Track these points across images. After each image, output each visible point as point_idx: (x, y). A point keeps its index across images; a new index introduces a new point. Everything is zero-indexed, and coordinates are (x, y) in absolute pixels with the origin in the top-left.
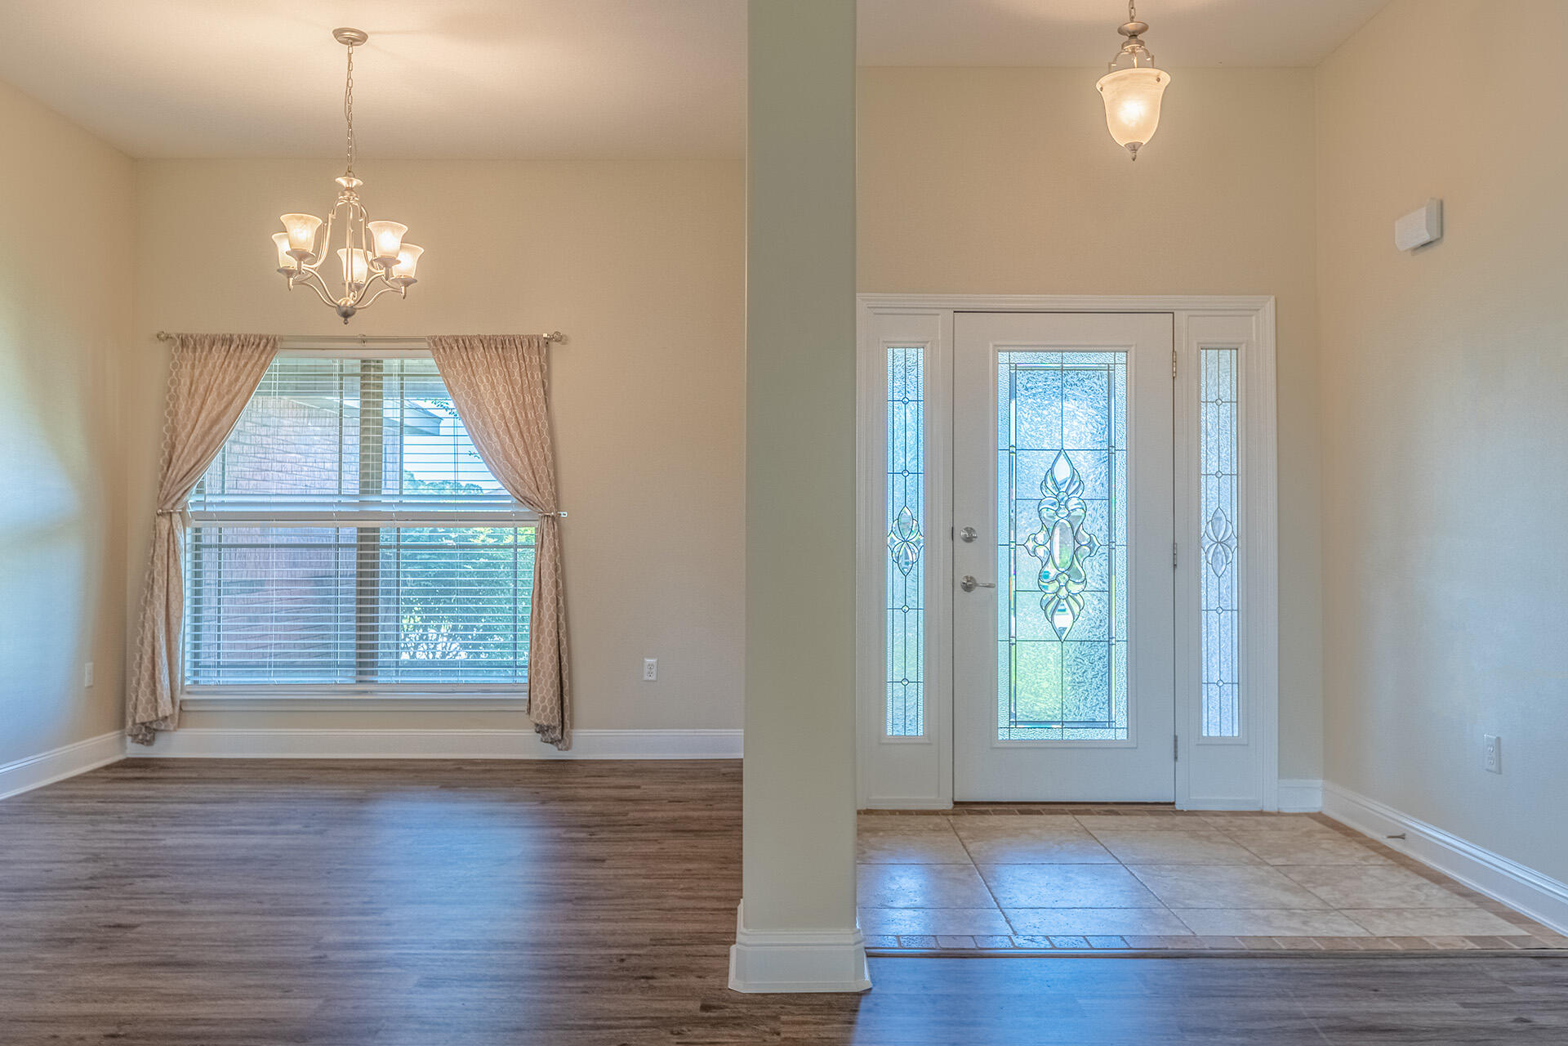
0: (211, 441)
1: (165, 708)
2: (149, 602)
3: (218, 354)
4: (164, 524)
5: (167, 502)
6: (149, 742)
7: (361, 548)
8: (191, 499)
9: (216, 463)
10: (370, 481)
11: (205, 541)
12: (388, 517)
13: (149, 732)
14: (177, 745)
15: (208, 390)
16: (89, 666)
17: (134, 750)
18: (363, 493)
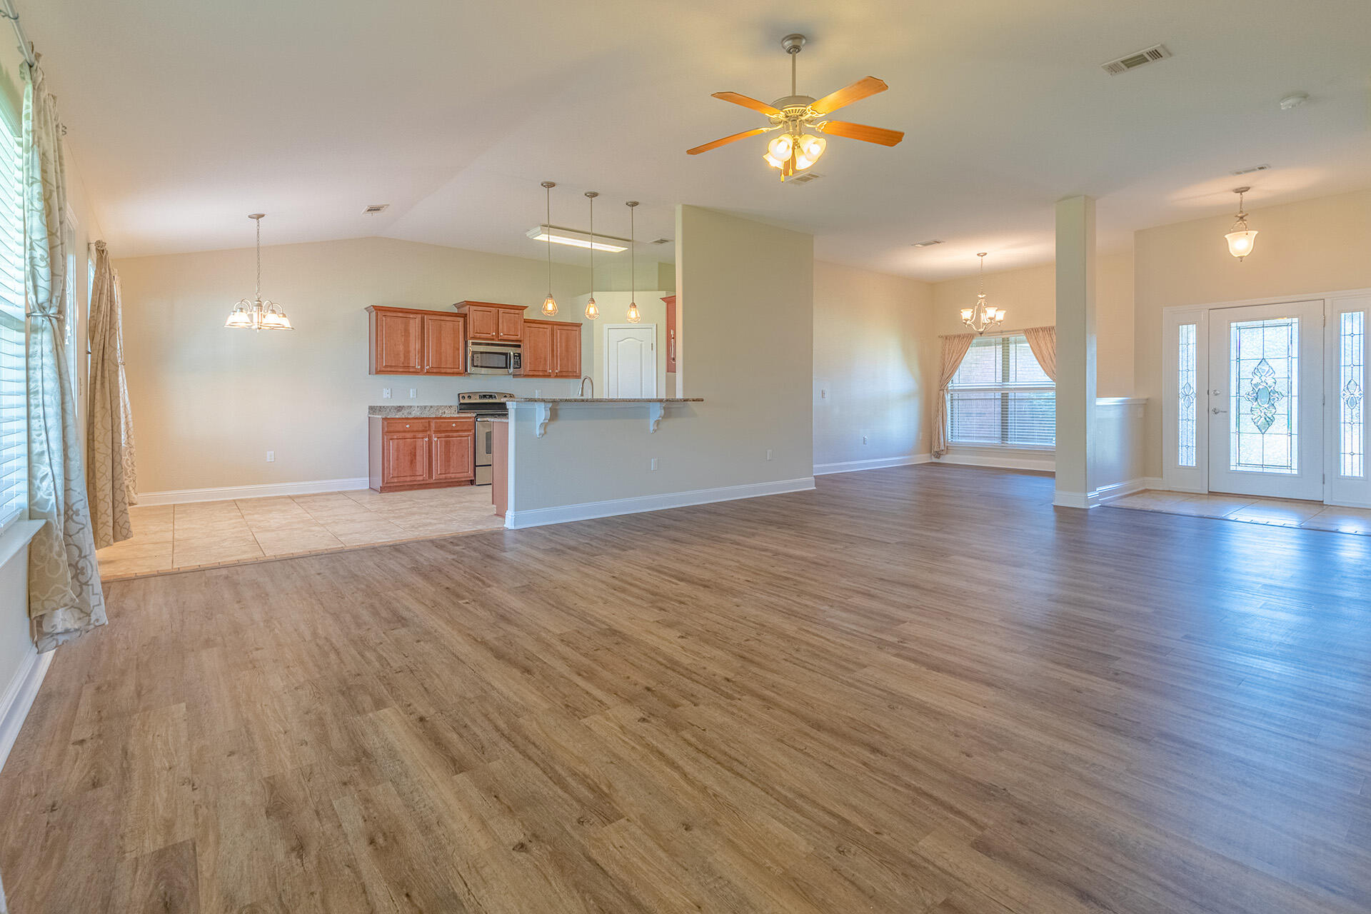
0: (955, 367)
1: (942, 447)
2: (937, 416)
3: (956, 341)
4: (942, 392)
5: (943, 387)
6: (939, 458)
7: (1002, 399)
8: (950, 385)
9: (957, 373)
10: (1006, 377)
11: (954, 398)
12: (1011, 389)
13: (938, 455)
14: (947, 459)
15: (953, 352)
16: (921, 434)
17: (935, 460)
18: (1003, 382)
